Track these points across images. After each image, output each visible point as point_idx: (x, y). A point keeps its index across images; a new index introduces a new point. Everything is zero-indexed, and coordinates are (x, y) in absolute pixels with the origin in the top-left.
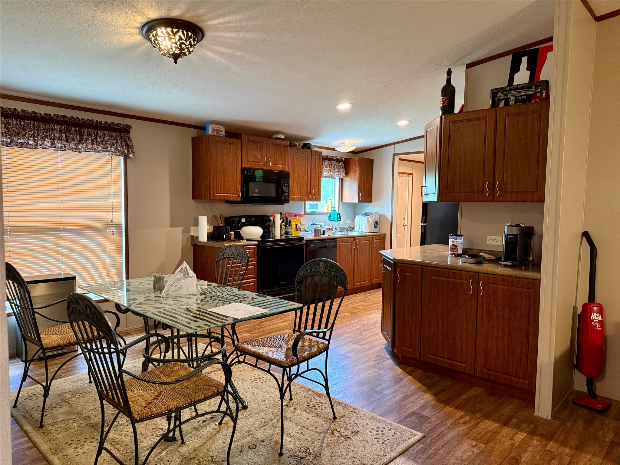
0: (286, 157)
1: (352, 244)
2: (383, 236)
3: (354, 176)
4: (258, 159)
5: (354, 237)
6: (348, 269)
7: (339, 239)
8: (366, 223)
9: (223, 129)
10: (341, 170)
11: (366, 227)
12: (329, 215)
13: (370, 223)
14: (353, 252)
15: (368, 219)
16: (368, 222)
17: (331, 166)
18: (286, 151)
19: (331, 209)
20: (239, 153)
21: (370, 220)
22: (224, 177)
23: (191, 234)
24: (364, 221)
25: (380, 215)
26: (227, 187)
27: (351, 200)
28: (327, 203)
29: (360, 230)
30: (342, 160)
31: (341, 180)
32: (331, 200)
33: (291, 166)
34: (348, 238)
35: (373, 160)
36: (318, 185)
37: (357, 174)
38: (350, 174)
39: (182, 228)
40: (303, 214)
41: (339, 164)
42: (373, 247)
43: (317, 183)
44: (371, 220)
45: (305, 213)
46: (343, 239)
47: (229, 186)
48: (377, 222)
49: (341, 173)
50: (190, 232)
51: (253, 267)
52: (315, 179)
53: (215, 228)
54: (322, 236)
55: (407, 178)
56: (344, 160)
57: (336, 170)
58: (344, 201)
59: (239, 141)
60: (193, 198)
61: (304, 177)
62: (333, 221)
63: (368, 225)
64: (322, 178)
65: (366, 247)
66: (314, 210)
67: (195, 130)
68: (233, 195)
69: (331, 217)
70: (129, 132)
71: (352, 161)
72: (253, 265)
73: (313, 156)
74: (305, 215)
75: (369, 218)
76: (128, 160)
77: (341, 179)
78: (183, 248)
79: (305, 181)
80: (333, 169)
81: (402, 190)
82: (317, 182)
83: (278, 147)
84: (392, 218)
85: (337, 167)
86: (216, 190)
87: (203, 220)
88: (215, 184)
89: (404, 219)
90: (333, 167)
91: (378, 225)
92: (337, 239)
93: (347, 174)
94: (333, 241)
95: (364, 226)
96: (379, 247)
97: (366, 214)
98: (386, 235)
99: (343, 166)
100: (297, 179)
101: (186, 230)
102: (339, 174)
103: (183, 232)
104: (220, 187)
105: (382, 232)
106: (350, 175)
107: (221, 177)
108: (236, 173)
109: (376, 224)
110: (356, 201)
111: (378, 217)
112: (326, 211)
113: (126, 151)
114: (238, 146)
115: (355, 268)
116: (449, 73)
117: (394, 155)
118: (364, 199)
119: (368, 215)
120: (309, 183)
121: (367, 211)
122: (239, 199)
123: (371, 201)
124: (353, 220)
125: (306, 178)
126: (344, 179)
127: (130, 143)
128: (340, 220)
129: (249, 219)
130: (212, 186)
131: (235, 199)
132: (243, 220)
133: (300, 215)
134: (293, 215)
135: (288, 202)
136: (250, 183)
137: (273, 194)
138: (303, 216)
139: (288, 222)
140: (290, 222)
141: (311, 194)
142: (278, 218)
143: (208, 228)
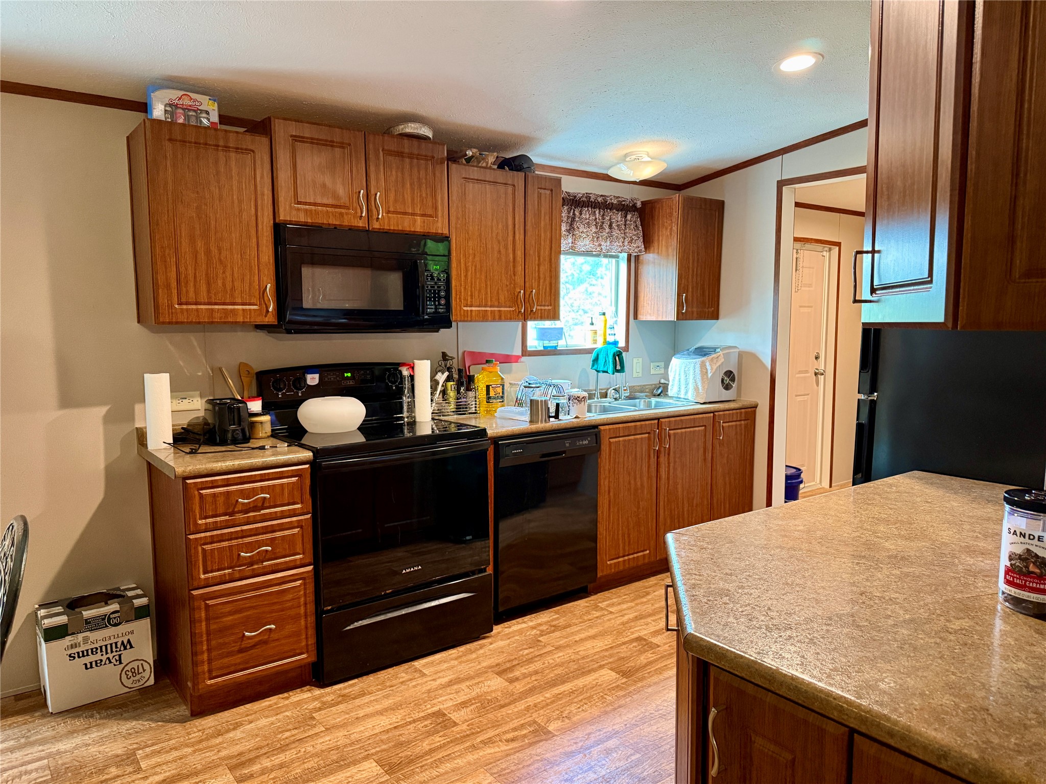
0: (439, 191)
1: (649, 438)
2: (750, 412)
3: (667, 248)
4: (335, 196)
5: (658, 419)
6: (638, 508)
7: (607, 427)
8: (699, 377)
9: (211, 106)
10: (631, 233)
11: (696, 389)
12: (594, 355)
13: (710, 375)
14: (653, 460)
15: (703, 365)
16: (704, 372)
17: (603, 223)
18: (438, 174)
19: (605, 339)
20: (262, 177)
21: (709, 367)
22: (208, 252)
23: (137, 426)
24: (692, 371)
25: (741, 355)
26: (220, 283)
27: (658, 315)
28: (592, 324)
29: (682, 396)
30: (634, 206)
31: (634, 262)
32: (604, 314)
33: (458, 218)
34: (638, 423)
35: (723, 202)
36: (548, 274)
37: (674, 243)
38: (656, 244)
39: (103, 410)
40: (520, 354)
41: (626, 217)
42: (716, 443)
43: (544, 268)
44: (714, 367)
45: (525, 352)
46: (621, 425)
47: (229, 279)
48: (731, 372)
49: (630, 242)
50: (127, 422)
51: (296, 531)
52: (539, 257)
54: (552, 419)
55: (825, 253)
56: (639, 205)
57: (616, 233)
58: (643, 317)
59: (265, 140)
60: (139, 322)
61: (503, 251)
62: (604, 372)
63: (703, 383)
65: (695, 445)
66: (553, 344)
68: (244, 307)
69: (599, 362)
71: (662, 206)
72: (299, 525)
73: (529, 192)
74: (523, 359)
75: (708, 364)
77: (633, 259)
79: (507, 262)
80: (607, 230)
81: (810, 285)
82: (547, 266)
83: (407, 160)
84: (774, 362)
85: (618, 226)
86: (179, 294)
87: (158, 384)
88: (173, 275)
89: (817, 358)
90: (606, 226)
91: (733, 380)
92: (602, 428)
93: (648, 242)
94: (588, 435)
95: (691, 387)
96: (734, 443)
97: (702, 352)
98: (756, 407)
99: (639, 223)
100: (477, 259)
101: (120, 415)
102: (626, 243)
103: (108, 419)
104: (192, 284)
105: (748, 399)
106: (656, 247)
107: (195, 255)
108: (254, 240)
109: (729, 379)
110: (671, 316)
111: (734, 360)
112: (589, 345)
114: (258, 156)
115: (662, 503)
117: (781, 184)
118: (695, 309)
119: (705, 355)
120: (520, 268)
121: (705, 342)
122: (271, 319)
123: (715, 316)
124: (667, 367)
125: (507, 255)
126: (641, 258)
128: (622, 370)
129: (332, 377)
130: (161, 278)
131: (260, 320)
132: (313, 379)
133: (507, 359)
134: (486, 360)
135: (448, 325)
136: (307, 272)
137: (396, 302)
138: (516, 359)
139: (465, 381)
140: (471, 379)
141: (527, 300)
142: (423, 369)
143: (185, 405)
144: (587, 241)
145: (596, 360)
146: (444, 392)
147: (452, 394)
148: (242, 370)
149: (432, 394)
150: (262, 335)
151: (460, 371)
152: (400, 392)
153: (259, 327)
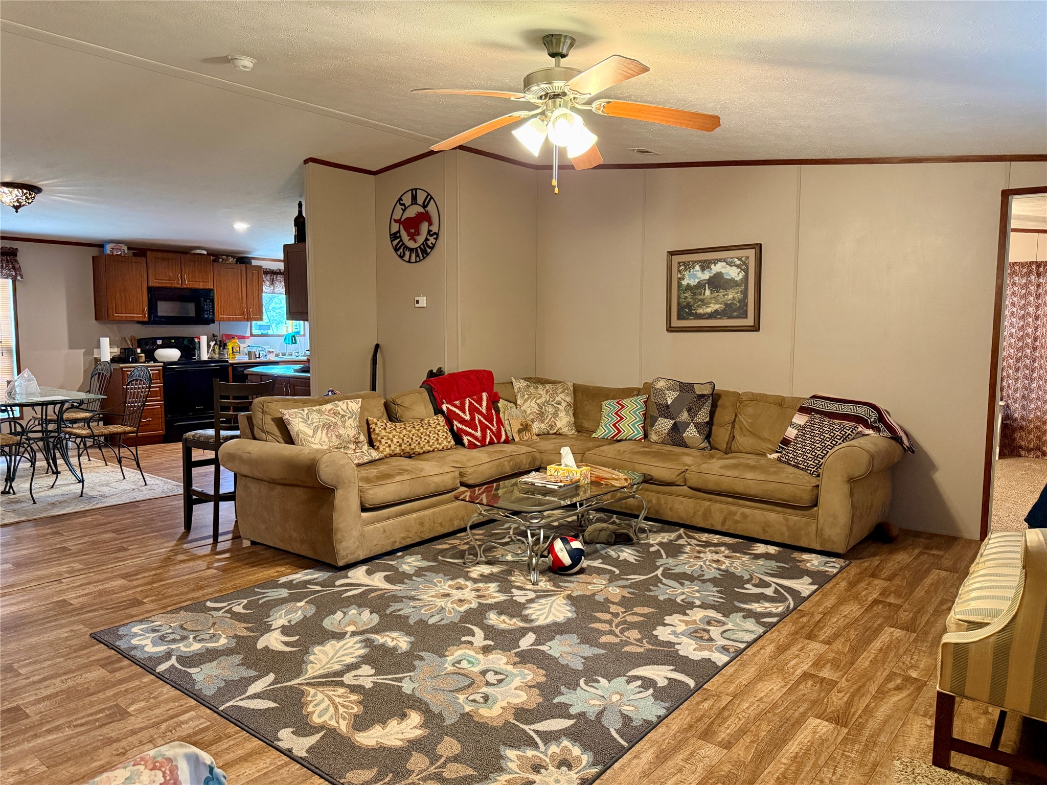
0: (209, 273)
4: (170, 277)
9: (126, 248)
18: (208, 268)
20: (144, 272)
22: (126, 297)
23: (95, 356)
26: (129, 306)
33: (218, 283)
39: (83, 350)
40: (250, 336)
43: (256, 301)
45: (252, 335)
47: (132, 306)
50: (93, 354)
51: (158, 389)
53: (123, 351)
54: (256, 358)
59: (144, 259)
60: (96, 319)
62: (288, 344)
64: (264, 294)
66: (266, 332)
67: (97, 249)
68: (137, 315)
70: (16, 255)
72: (158, 387)
73: (249, 272)
74: (251, 338)
76: (17, 282)
78: (85, 371)
79: (239, 299)
83: (196, 263)
86: (116, 310)
87: (105, 342)
88: (114, 305)
100: (226, 297)
101: (89, 352)
103: (84, 354)
104: (120, 307)
107: (121, 297)
108: (141, 293)
112: (284, 333)
113: (13, 273)
114: (143, 264)
116: (300, 205)
120: (245, 301)
122: (146, 319)
127: (17, 266)
128: (295, 343)
129: (166, 341)
130: (110, 306)
131: (142, 320)
132: (159, 342)
133: (242, 338)
134: (231, 337)
135: (213, 322)
136: (159, 303)
137: (192, 314)
138: (248, 338)
139: (223, 345)
140: (225, 345)
141: (248, 313)
142: (204, 339)
143: (112, 350)
144: (280, 289)
145: (285, 339)
146: (214, 350)
147: (217, 350)
148: (132, 339)
149: (208, 350)
150: (139, 325)
151: (220, 341)
152: (194, 348)
153: (139, 322)
